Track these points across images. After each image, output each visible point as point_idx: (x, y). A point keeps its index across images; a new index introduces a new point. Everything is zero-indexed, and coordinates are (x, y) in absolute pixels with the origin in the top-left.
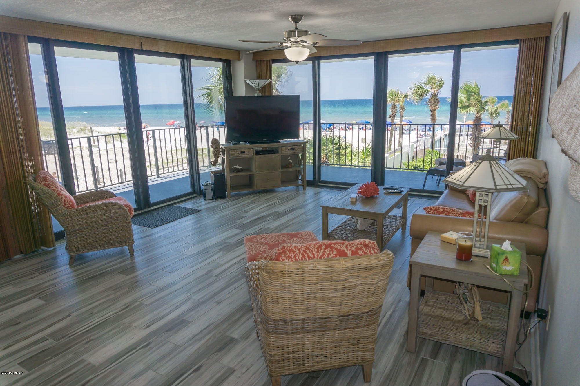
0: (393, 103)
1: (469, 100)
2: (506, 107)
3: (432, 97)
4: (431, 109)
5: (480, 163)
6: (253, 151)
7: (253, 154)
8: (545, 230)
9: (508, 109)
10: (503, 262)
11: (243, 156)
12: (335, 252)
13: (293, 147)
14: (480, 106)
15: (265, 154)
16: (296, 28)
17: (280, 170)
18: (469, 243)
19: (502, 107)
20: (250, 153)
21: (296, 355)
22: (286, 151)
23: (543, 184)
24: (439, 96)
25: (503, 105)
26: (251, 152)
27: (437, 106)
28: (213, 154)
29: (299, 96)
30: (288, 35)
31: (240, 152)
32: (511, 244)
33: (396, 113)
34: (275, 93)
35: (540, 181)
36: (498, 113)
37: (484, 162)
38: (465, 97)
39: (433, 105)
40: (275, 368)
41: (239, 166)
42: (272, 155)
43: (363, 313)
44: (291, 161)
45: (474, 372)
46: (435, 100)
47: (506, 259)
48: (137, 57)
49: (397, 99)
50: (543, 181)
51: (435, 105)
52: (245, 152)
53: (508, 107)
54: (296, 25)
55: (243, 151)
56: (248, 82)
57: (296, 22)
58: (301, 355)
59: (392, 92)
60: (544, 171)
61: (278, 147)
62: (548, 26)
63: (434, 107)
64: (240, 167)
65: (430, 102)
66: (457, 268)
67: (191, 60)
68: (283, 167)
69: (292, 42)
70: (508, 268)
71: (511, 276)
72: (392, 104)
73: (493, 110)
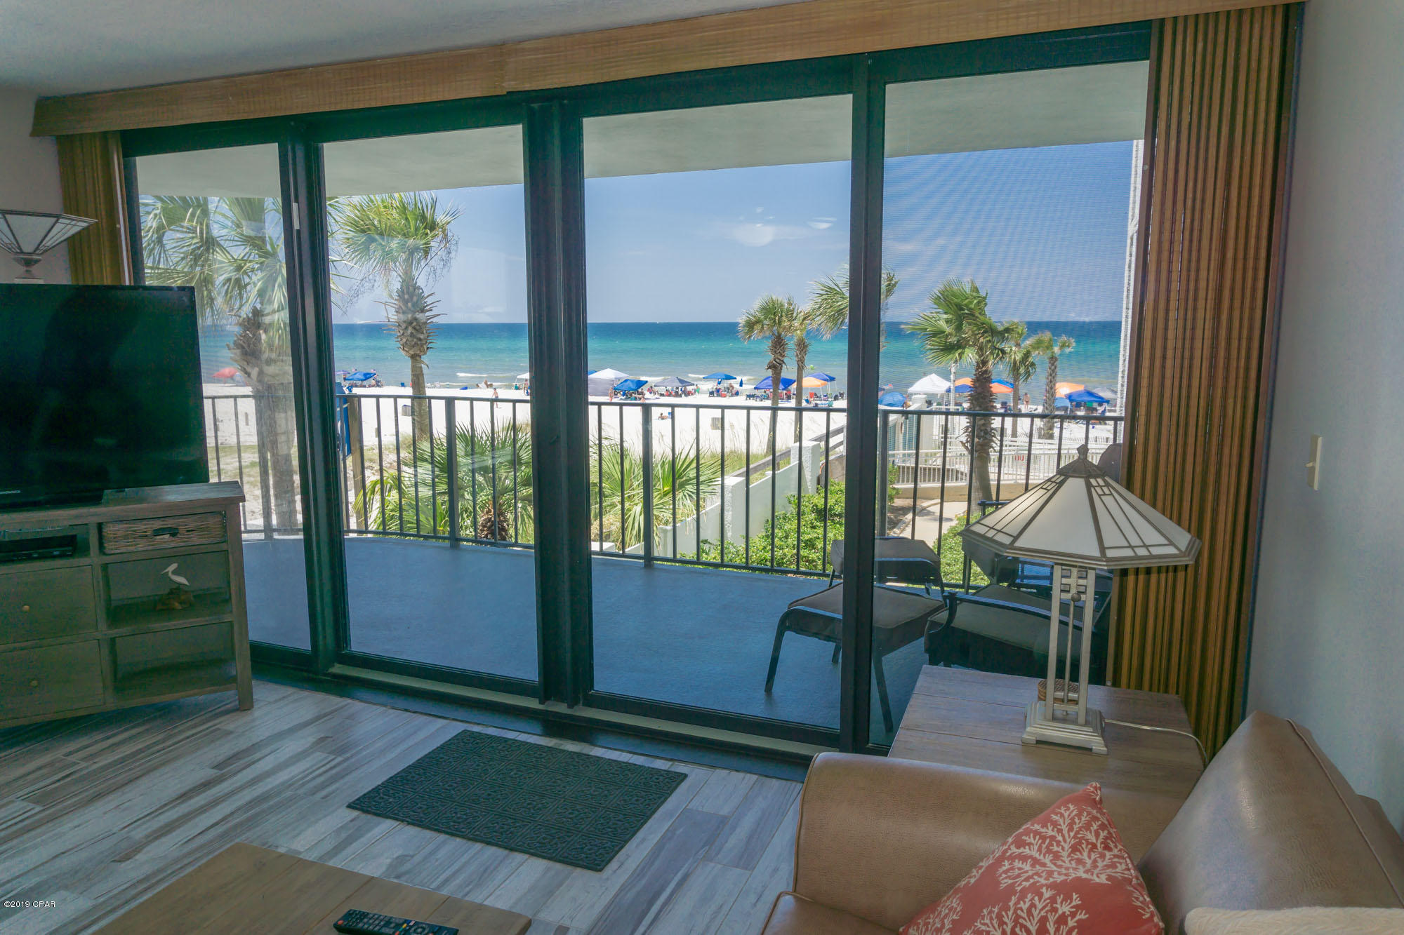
0: (776, 333)
1: (959, 328)
2: (1048, 348)
9: (1053, 352)
19: (1038, 348)
25: (1039, 342)
38: (947, 321)
49: (786, 324)
53: (1052, 346)
59: (774, 305)
72: (774, 335)
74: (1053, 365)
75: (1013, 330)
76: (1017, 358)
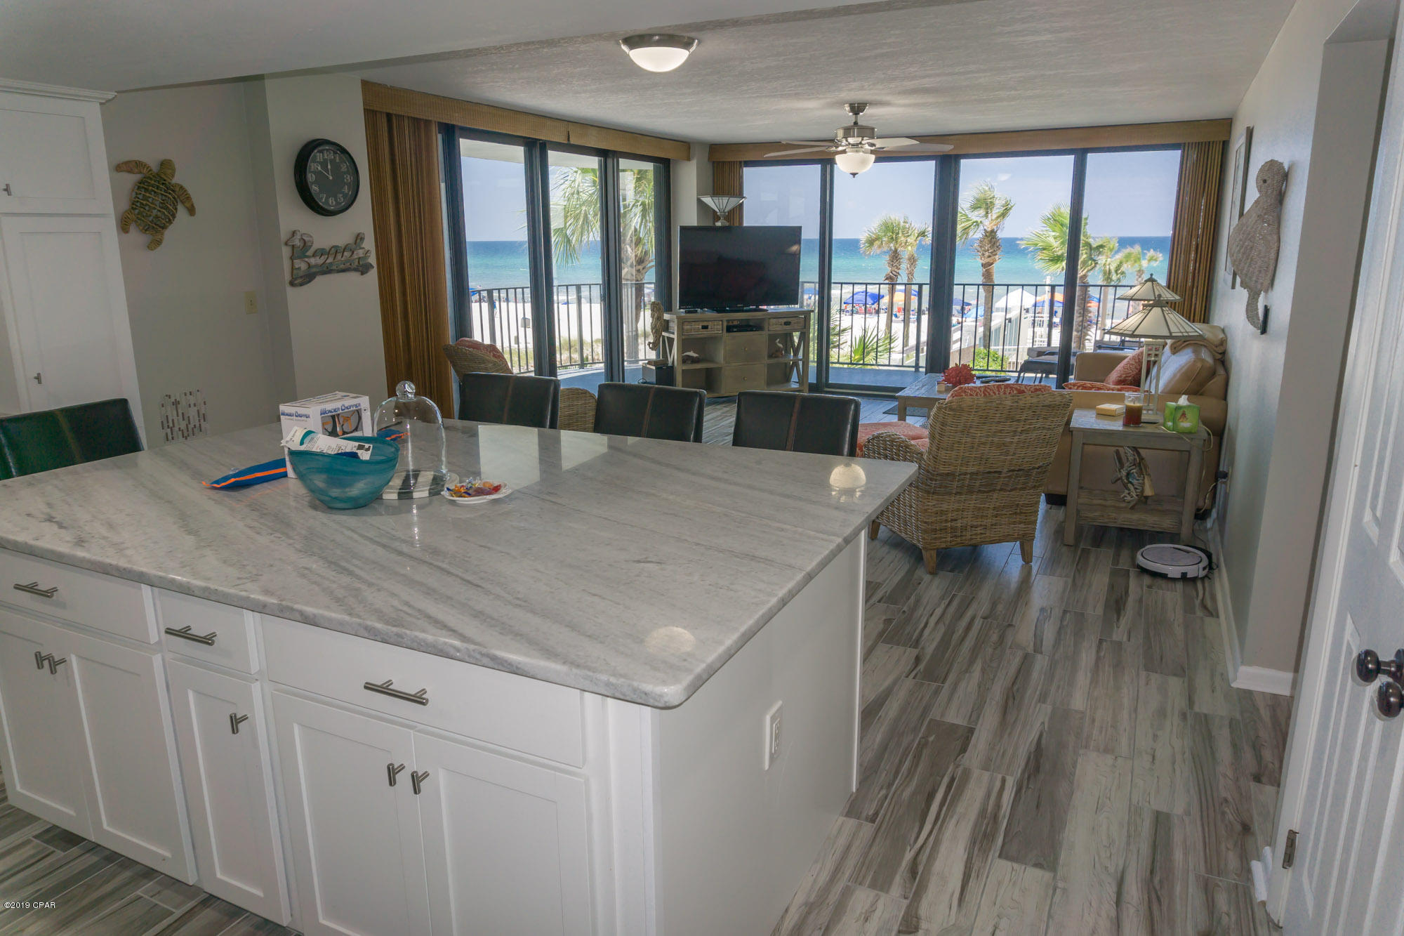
0: (893, 248)
2: (1135, 262)
3: (986, 236)
4: (984, 262)
5: (1150, 310)
6: (722, 325)
7: (722, 330)
8: (1224, 402)
10: (1180, 418)
11: (705, 333)
12: (1015, 392)
13: (788, 319)
14: (1086, 253)
15: (740, 331)
16: (856, 123)
17: (766, 361)
18: (1137, 405)
19: (1128, 261)
20: (717, 328)
21: (953, 524)
22: (776, 327)
23: (1220, 354)
24: (1000, 235)
25: (1128, 257)
26: (719, 327)
27: (996, 255)
28: (652, 329)
29: (800, 228)
30: (845, 133)
31: (700, 327)
32: (1188, 399)
33: (900, 271)
34: (748, 222)
35: (1215, 349)
36: (1123, 273)
37: (1154, 308)
38: (1055, 238)
39: (987, 254)
40: (931, 540)
41: (694, 352)
42: (752, 332)
43: (1034, 468)
44: (781, 345)
45: (1148, 547)
46: (990, 242)
47: (1184, 415)
48: (552, 155)
49: (903, 239)
50: (1220, 350)
51: (991, 253)
52: (709, 327)
53: (1139, 259)
54: (856, 118)
55: (705, 324)
56: (708, 200)
57: (856, 113)
58: (959, 525)
59: (892, 224)
60: (1221, 336)
61: (763, 320)
62: (1226, 124)
63: (989, 257)
64: (695, 355)
65: (981, 247)
66: (1124, 430)
67: (620, 159)
68: (770, 356)
69: (849, 144)
70: (1185, 425)
71: (1189, 433)
72: (891, 250)
73: (1113, 268)
74: (1140, 277)
75: (1104, 246)
76: (1111, 268)
